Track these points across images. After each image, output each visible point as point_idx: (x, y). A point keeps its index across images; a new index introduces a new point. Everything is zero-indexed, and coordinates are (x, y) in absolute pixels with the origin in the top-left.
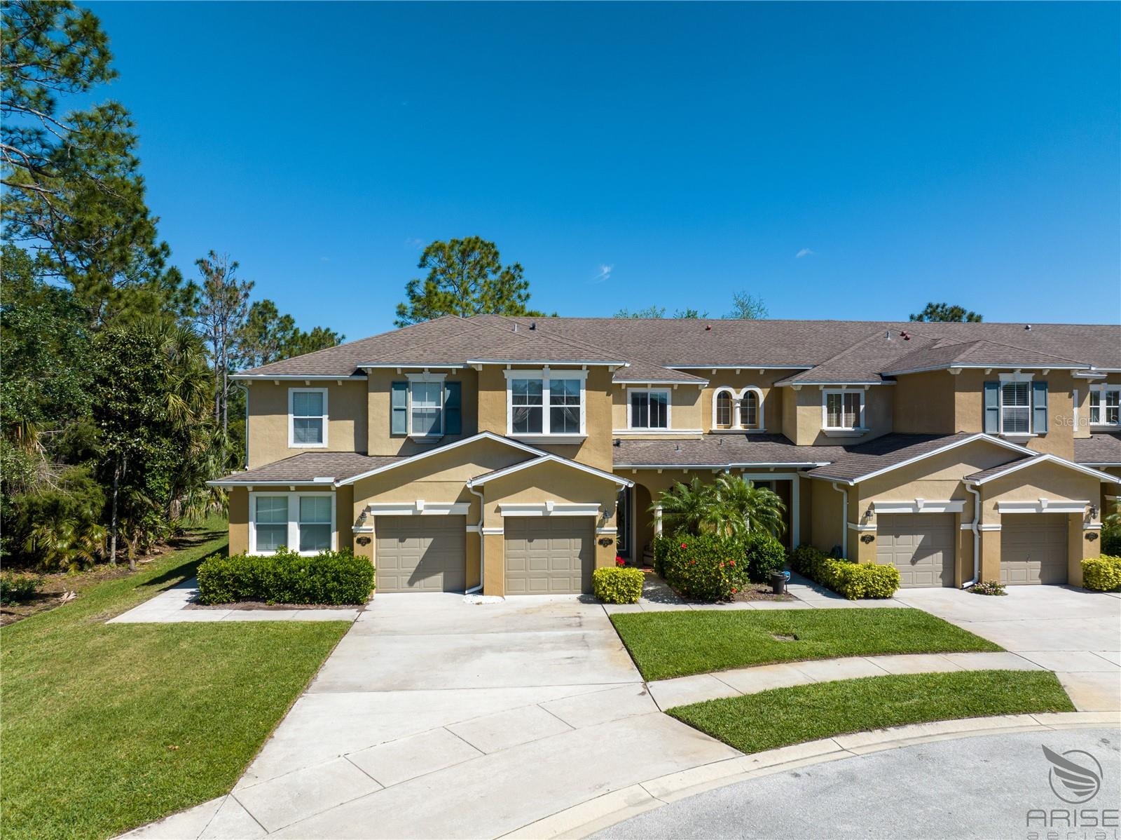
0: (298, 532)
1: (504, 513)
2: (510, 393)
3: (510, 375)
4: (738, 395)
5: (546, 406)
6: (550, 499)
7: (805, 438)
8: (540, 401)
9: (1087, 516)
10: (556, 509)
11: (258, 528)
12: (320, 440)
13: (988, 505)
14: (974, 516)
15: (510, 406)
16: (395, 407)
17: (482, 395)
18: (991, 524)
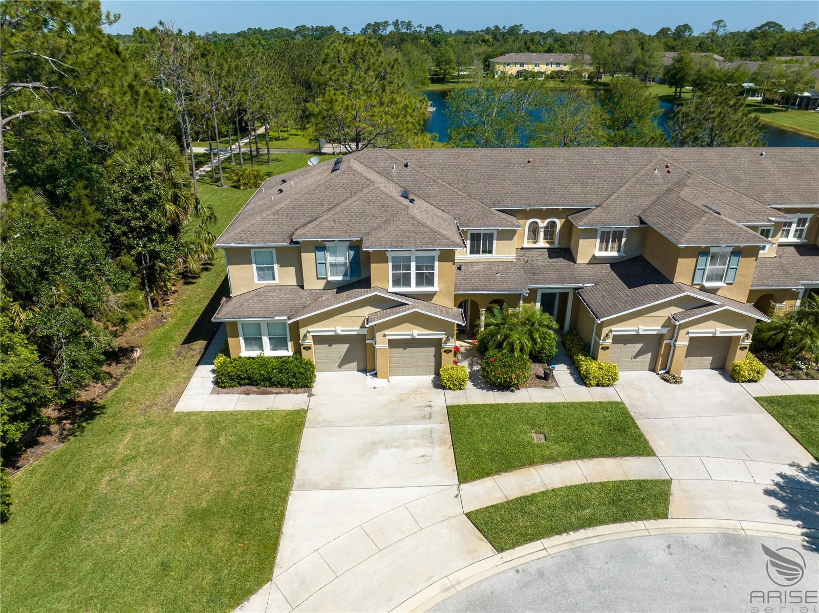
0: (268, 341)
1: (388, 337)
2: (390, 264)
3: (390, 255)
4: (542, 224)
5: (413, 272)
6: (415, 329)
7: (582, 258)
8: (409, 268)
9: (744, 338)
10: (418, 335)
11: (245, 339)
12: (274, 279)
13: (682, 332)
14: (673, 336)
15: (391, 272)
16: (318, 262)
17: (373, 266)
18: (682, 342)
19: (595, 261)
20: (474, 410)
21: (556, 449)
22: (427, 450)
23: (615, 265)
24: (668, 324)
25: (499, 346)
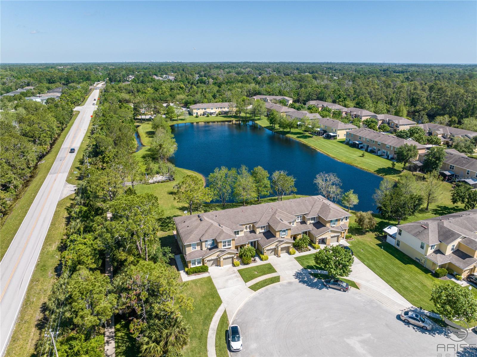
0: (197, 263)
1: (223, 258)
2: (222, 243)
3: (222, 241)
4: (248, 226)
5: (227, 244)
6: (228, 255)
7: (257, 233)
9: (291, 246)
11: (192, 264)
12: (196, 249)
14: (278, 248)
15: (222, 245)
16: (206, 244)
17: (218, 244)
18: (279, 249)
19: (260, 233)
20: (243, 270)
21: (260, 274)
22: (237, 279)
23: (264, 233)
24: (276, 246)
25: (245, 256)
